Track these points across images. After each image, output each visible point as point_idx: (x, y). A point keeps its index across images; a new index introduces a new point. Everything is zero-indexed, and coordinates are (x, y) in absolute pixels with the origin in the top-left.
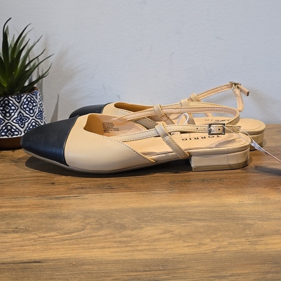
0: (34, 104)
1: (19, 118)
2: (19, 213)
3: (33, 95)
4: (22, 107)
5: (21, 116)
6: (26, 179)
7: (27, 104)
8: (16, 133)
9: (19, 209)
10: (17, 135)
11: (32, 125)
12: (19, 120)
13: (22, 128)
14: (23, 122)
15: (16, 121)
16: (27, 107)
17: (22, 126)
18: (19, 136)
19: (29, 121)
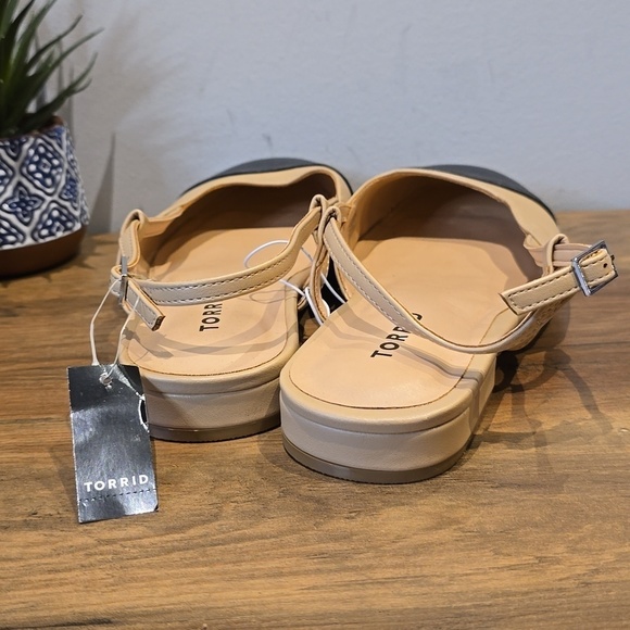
0: (56, 162)
1: (17, 200)
2: (35, 466)
3: (51, 137)
4: (24, 170)
5: (21, 193)
6: (46, 364)
7: (37, 163)
8: (11, 238)
9: (36, 455)
10: (12, 243)
11: (50, 217)
12: (18, 204)
13: (27, 224)
14: (29, 208)
15: (10, 206)
16: (38, 171)
17: (27, 220)
18: (18, 245)
19: (44, 207)
